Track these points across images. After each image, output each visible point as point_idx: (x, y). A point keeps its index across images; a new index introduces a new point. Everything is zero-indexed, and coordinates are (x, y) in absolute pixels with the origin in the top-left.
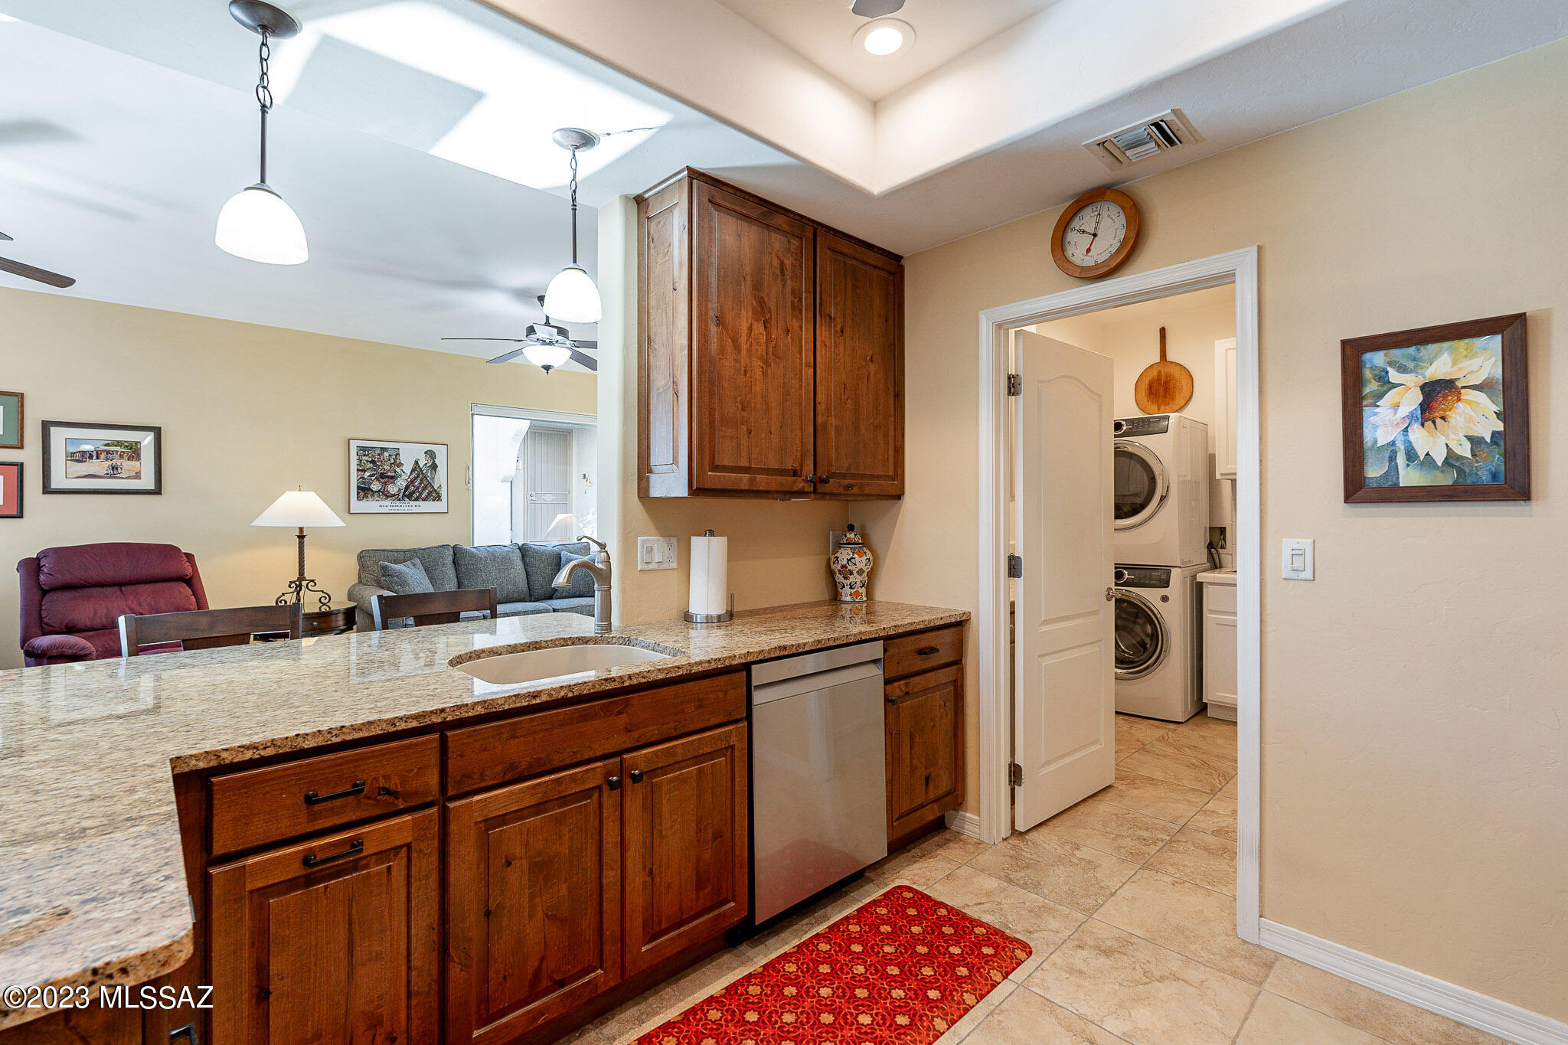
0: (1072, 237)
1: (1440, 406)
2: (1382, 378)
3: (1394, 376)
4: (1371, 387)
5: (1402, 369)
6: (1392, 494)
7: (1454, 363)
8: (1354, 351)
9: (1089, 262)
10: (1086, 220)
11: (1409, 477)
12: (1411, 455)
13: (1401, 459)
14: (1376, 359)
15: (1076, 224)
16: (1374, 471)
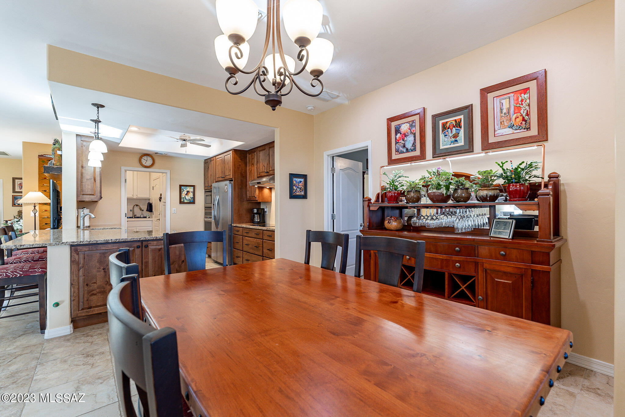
0: (142, 160)
1: (188, 193)
2: (183, 190)
3: (184, 190)
4: (182, 191)
5: (185, 189)
6: (184, 203)
7: (189, 189)
8: (181, 186)
9: (146, 165)
10: (145, 158)
11: (186, 201)
12: (186, 199)
13: (185, 199)
14: (183, 187)
15: (143, 158)
16: (182, 200)
